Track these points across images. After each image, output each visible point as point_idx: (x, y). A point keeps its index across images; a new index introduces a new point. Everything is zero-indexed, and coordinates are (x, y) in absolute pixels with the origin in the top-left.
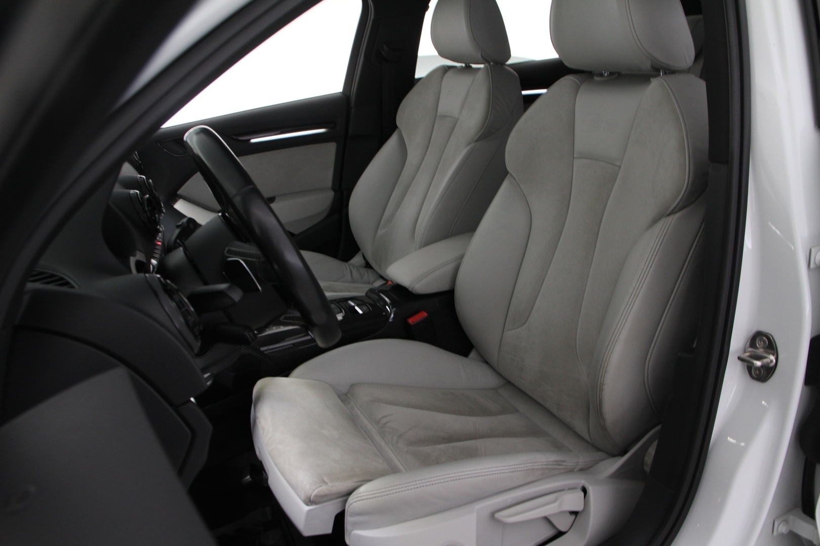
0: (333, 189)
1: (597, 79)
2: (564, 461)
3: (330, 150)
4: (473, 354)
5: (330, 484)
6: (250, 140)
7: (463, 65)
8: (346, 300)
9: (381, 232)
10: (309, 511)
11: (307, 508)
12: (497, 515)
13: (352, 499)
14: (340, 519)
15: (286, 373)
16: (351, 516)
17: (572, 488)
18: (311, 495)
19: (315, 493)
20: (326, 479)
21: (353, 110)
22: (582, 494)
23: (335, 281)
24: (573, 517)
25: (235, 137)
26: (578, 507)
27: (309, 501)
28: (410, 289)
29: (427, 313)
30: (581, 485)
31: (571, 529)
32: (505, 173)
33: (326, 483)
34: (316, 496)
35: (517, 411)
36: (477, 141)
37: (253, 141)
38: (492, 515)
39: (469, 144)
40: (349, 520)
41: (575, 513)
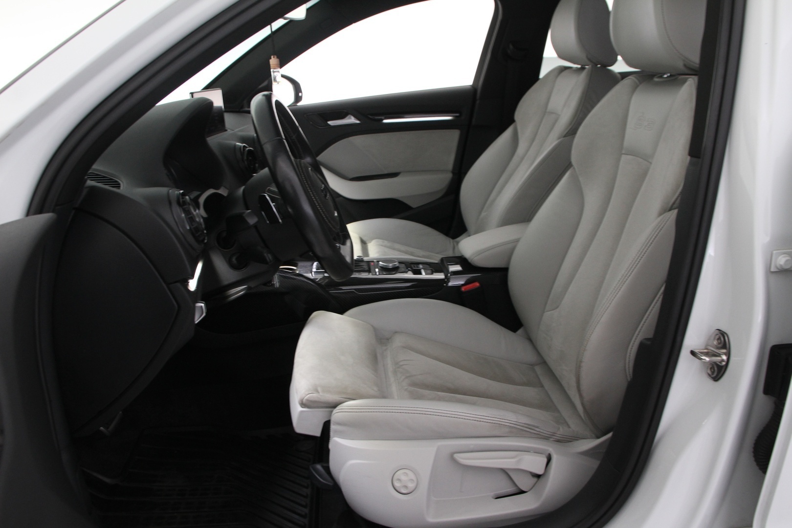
0: (453, 172)
1: (656, 79)
2: (537, 427)
3: (454, 136)
4: (520, 331)
5: (321, 394)
6: (383, 120)
7: (579, 66)
8: (418, 263)
9: (483, 214)
10: (302, 412)
11: (300, 409)
12: (456, 456)
13: (335, 411)
14: (327, 426)
15: (341, 311)
16: (334, 425)
17: (537, 452)
18: (304, 398)
19: (306, 397)
20: (319, 389)
21: (478, 102)
22: (545, 460)
23: (437, 253)
24: (535, 479)
25: (371, 117)
26: (540, 471)
27: (303, 404)
28: (470, 261)
29: (480, 283)
30: (549, 452)
31: (532, 490)
32: (569, 165)
33: (318, 392)
34: (307, 400)
35: (542, 386)
36: (565, 136)
37: (385, 121)
38: (452, 456)
39: (559, 138)
40: (333, 427)
41: (538, 476)
